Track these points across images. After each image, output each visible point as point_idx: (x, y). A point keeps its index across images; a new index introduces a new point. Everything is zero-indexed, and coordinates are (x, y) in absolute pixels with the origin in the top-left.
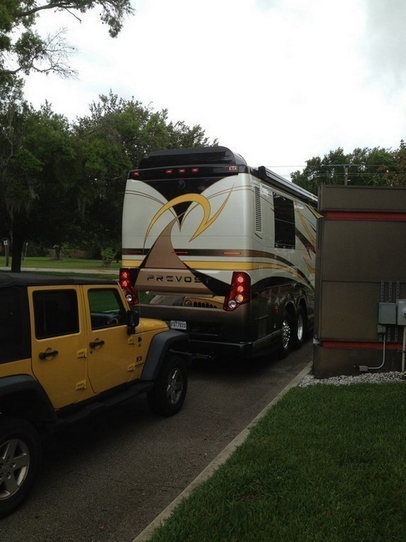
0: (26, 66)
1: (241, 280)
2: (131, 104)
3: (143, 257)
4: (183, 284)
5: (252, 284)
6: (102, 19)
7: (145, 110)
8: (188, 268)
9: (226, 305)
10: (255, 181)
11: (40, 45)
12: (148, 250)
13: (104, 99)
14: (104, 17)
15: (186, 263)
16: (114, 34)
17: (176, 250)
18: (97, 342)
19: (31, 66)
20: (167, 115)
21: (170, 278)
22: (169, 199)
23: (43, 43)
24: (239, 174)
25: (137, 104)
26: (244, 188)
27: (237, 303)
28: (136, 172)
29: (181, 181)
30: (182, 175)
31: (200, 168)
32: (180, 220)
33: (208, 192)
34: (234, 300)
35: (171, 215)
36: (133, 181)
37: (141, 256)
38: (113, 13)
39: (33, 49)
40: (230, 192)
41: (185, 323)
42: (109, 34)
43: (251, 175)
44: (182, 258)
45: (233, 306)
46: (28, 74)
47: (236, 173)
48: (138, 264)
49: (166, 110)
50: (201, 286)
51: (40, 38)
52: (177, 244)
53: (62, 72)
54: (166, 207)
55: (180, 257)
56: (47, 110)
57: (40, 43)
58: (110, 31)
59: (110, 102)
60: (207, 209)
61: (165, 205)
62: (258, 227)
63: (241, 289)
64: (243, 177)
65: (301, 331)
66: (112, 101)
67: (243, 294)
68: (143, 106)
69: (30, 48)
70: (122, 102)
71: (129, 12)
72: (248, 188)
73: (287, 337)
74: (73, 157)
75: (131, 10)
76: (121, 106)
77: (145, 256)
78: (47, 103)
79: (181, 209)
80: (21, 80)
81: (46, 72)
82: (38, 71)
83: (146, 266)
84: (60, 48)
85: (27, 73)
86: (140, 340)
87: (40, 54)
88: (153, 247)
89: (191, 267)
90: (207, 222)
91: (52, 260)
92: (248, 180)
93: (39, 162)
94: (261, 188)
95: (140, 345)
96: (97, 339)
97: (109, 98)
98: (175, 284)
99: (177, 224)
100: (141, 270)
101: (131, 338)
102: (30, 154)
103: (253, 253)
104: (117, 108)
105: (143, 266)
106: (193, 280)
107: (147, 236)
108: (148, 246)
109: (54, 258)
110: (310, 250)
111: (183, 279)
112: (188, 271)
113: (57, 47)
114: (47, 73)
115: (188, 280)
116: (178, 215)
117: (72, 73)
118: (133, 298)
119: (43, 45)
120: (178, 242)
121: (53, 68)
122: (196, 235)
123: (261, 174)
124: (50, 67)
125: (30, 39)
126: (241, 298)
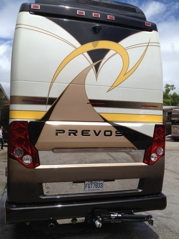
3: (46, 108)
4: (102, 139)
8: (106, 121)
12: (55, 99)
17: (91, 101)
21: (85, 132)
24: (153, 31)
32: (97, 67)
33: (126, 42)
35: (84, 61)
40: (148, 46)
41: (102, 182)
47: (150, 30)
50: (123, 140)
54: (79, 51)
55: (96, 108)
60: (126, 60)
61: (77, 48)
77: (49, 107)
88: (61, 96)
90: (125, 74)
99: (92, 71)
105: (47, 117)
106: (114, 133)
107: (52, 82)
108: (55, 94)
111: (102, 133)
112: (107, 124)
116: (94, 62)
122: (114, 86)
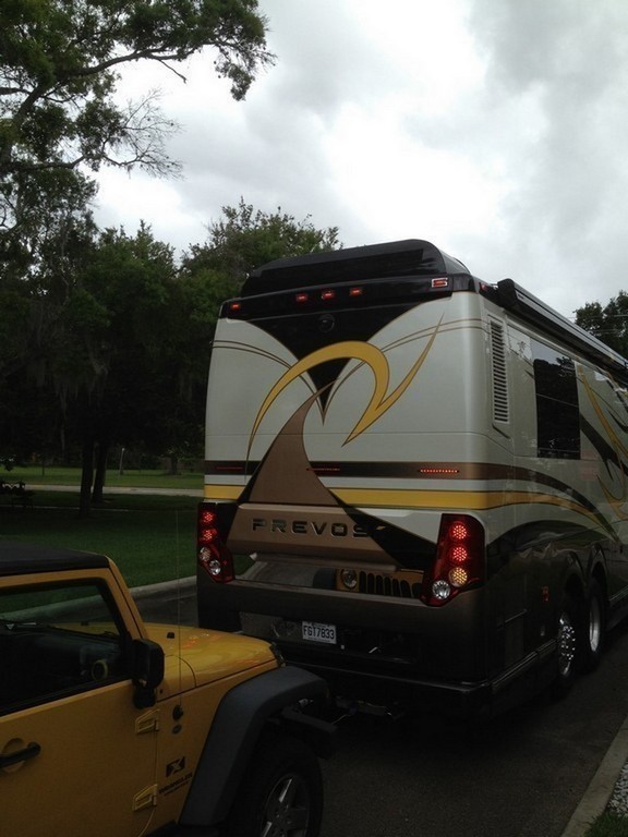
0: (93, 155)
1: (460, 532)
2: (275, 220)
3: (244, 480)
4: (329, 540)
5: (488, 541)
6: (217, 69)
7: (298, 229)
8: (340, 504)
9: (425, 592)
10: (491, 313)
11: (117, 121)
12: (257, 463)
13: (230, 214)
14: (222, 66)
15: (337, 493)
16: (239, 94)
17: (315, 465)
18: (16, 749)
19: (102, 155)
20: (336, 238)
21: (299, 526)
22: (300, 354)
23: (121, 117)
24: (454, 294)
25: (285, 220)
26: (467, 324)
27: (453, 588)
28: (235, 303)
29: (326, 317)
30: (328, 303)
31: (365, 288)
32: (324, 398)
33: (382, 338)
34: (447, 580)
35: (304, 389)
36: (228, 321)
37: (243, 477)
38: (237, 59)
39: (105, 129)
40: (434, 335)
41: (333, 628)
42: (231, 95)
43: (481, 298)
44: (327, 481)
45: (444, 594)
46: (97, 170)
47: (446, 294)
48: (236, 494)
49: (335, 230)
50: (368, 544)
51: (117, 110)
52: (317, 451)
53: (155, 165)
54: (295, 372)
55: (322, 479)
56: (144, 237)
57: (117, 116)
58: (233, 91)
59: (240, 218)
61: (290, 368)
62: (500, 409)
63: (461, 554)
64: (462, 302)
65: (596, 632)
66: (244, 215)
67: (466, 565)
68: (295, 222)
69: (101, 126)
70: (261, 217)
71: (266, 60)
72: (475, 323)
73: (569, 651)
74: (162, 300)
75: (269, 57)
76: (259, 223)
77: (249, 477)
78: (143, 225)
79: (326, 376)
80: (92, 184)
81: (128, 166)
82: (114, 163)
83: (251, 500)
84: (149, 124)
85: (95, 168)
86: (177, 714)
87: (116, 136)
88: (265, 458)
89: (348, 501)
90: (382, 403)
91: (164, 475)
92: (475, 308)
93: (104, 309)
94: (505, 328)
95: (177, 730)
96: (17, 741)
97: (239, 211)
98: (310, 539)
99: (316, 407)
100: (240, 507)
101: (149, 713)
102: (90, 297)
103: (488, 471)
104: (252, 226)
105: (245, 498)
106: (351, 531)
107: (253, 434)
108: (259, 458)
109: (167, 471)
110: (609, 461)
111: (328, 530)
112: (340, 511)
113: (145, 124)
114: (130, 168)
115: (338, 530)
116: (318, 389)
117: (173, 168)
118: (221, 567)
119: (121, 121)
120: (319, 448)
121: (139, 159)
122: (358, 431)
123: (506, 297)
124: (135, 156)
125: (100, 111)
126: (460, 576)
